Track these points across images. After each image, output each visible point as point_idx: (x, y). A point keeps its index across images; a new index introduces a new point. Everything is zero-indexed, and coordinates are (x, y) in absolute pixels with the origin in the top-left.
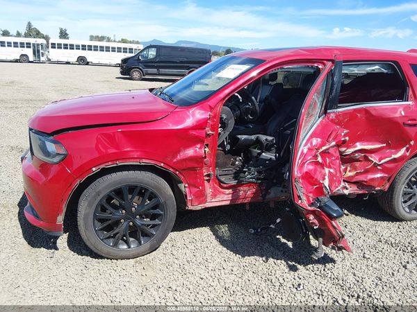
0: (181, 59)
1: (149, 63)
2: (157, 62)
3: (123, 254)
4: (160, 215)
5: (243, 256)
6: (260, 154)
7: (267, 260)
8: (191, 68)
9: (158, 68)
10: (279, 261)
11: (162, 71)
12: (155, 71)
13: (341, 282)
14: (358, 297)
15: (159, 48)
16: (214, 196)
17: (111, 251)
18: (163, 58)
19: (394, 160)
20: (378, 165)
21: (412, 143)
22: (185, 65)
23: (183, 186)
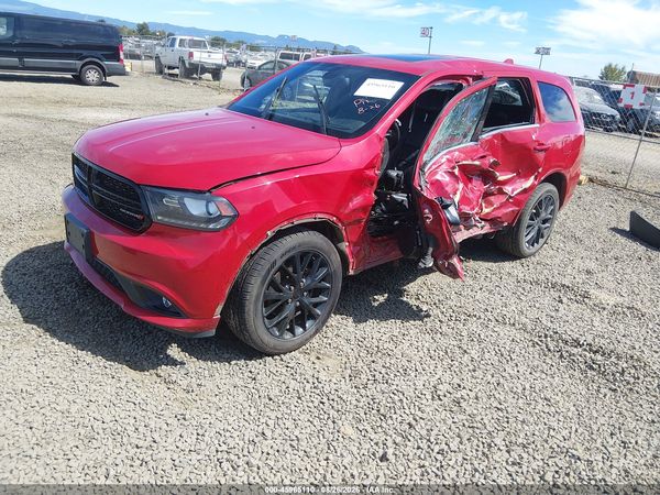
2: (16, 46)
8: (85, 57)
9: (20, 55)
11: (29, 61)
12: (14, 61)
14: (546, 335)
17: (277, 343)
19: (525, 191)
20: (510, 197)
21: (540, 170)
22: (75, 52)
23: (344, 246)
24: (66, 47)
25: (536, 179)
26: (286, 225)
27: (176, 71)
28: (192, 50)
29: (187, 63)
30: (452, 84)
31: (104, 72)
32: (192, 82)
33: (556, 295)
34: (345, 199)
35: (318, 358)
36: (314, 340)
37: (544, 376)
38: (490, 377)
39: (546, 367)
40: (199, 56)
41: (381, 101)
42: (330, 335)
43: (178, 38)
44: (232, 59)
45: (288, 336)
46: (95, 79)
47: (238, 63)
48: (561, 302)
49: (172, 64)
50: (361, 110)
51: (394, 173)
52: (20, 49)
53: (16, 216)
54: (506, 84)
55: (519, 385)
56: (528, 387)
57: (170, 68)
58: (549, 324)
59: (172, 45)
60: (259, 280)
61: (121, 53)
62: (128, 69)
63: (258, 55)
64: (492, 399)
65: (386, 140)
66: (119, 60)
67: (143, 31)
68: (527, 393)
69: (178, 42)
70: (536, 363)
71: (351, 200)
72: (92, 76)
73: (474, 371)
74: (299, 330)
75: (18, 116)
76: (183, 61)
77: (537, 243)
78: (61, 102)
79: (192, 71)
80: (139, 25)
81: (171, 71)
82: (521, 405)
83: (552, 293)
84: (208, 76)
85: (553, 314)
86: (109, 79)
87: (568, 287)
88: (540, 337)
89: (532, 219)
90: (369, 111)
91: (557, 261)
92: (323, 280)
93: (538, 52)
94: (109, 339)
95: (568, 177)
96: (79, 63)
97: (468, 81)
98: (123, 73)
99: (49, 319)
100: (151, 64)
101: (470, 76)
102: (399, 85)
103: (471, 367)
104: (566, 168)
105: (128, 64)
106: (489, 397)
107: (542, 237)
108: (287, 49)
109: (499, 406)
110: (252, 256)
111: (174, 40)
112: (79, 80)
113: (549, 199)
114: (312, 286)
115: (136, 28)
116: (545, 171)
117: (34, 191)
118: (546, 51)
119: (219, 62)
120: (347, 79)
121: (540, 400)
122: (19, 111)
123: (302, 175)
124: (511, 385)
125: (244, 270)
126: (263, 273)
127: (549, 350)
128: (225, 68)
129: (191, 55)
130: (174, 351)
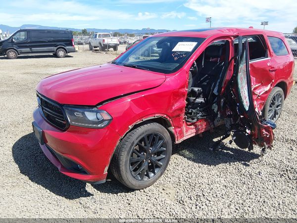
0: (49, 39)
1: (21, 45)
2: (29, 43)
3: (147, 183)
4: (164, 151)
5: (215, 166)
6: (195, 100)
7: (230, 163)
8: (58, 45)
9: (30, 47)
10: (236, 163)
11: (34, 49)
12: (28, 50)
13: (273, 165)
14: (287, 170)
15: (28, 32)
16: (187, 131)
17: (140, 183)
18: (34, 40)
19: (266, 92)
20: (259, 96)
21: (273, 81)
22: (53, 43)
23: (172, 129)
24: (49, 42)
25: (271, 85)
26: (139, 122)
27: (98, 48)
28: (104, 38)
29: (102, 44)
30: (223, 41)
31: (67, 52)
32: (104, 53)
33: (289, 146)
34: (170, 105)
35: (164, 190)
36: (161, 179)
37: (289, 195)
38: (259, 198)
39: (290, 190)
40: (108, 41)
41: (186, 53)
42: (169, 175)
43: (98, 34)
44: (122, 41)
45: (146, 179)
46: (63, 55)
47: (125, 42)
48: (292, 150)
49: (96, 45)
50: (176, 58)
51: (196, 89)
52: (30, 44)
53: (21, 120)
54: (251, 39)
55: (276, 202)
56: (281, 203)
57: (95, 47)
58: (288, 164)
59: (96, 37)
60: (126, 153)
61: (73, 42)
62: (77, 49)
63: (133, 38)
64: (262, 212)
65: (190, 72)
66: (72, 45)
67: (84, 32)
68: (281, 207)
69: (98, 35)
70: (284, 188)
71: (173, 105)
72: (61, 53)
73: (250, 194)
74: (152, 175)
75: (28, 73)
76: (100, 44)
77: (275, 117)
78: (47, 66)
79: (105, 48)
80: (83, 30)
81: (96, 49)
82: (279, 215)
83: (287, 145)
84: (112, 49)
85: (289, 157)
86: (69, 54)
87: (295, 141)
88: (284, 171)
89: (271, 107)
90: (180, 58)
91: (286, 126)
92: (161, 146)
93: (262, 24)
94: (58, 183)
95: (288, 83)
96: (55, 48)
97: (231, 39)
98: (74, 51)
99: (30, 173)
100: (87, 46)
101: (232, 36)
102: (195, 44)
103: (249, 192)
104: (286, 78)
105: (77, 47)
106: (260, 211)
107: (277, 114)
108: (146, 34)
109: (266, 216)
110: (121, 139)
111: (96, 35)
112: (56, 56)
113: (279, 95)
114: (156, 151)
115: (81, 32)
116: (276, 81)
117: (31, 108)
118: (266, 23)
119: (116, 43)
120: (169, 44)
121: (289, 211)
122: (29, 71)
123: (146, 95)
124: (272, 202)
125: (118, 148)
126: (128, 149)
127: (290, 179)
128: (118, 45)
129: (104, 41)
130: (89, 188)
